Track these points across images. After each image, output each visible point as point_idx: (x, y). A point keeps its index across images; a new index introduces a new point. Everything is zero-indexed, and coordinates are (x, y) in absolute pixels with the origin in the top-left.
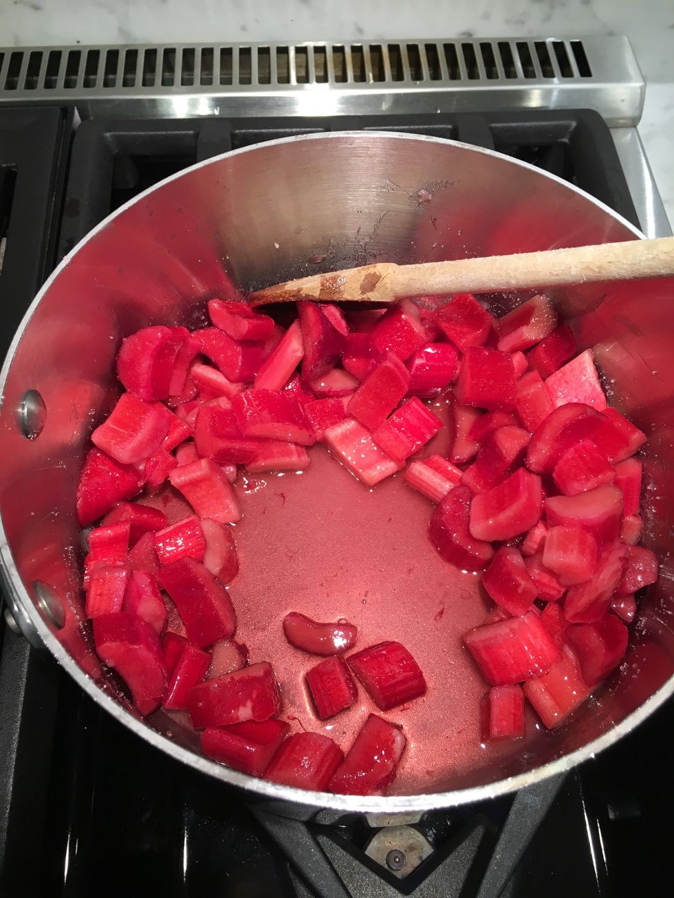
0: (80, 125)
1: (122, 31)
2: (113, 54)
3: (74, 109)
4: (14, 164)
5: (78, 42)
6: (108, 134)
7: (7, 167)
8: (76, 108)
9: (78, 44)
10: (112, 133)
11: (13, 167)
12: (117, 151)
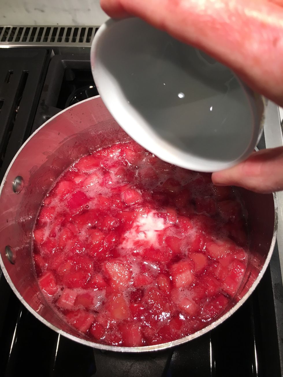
0: (54, 56)
1: (74, 20)
2: (70, 29)
3: (52, 50)
4: (28, 71)
5: (58, 24)
6: (63, 61)
7: (25, 71)
8: (53, 50)
9: (57, 25)
10: (65, 60)
11: (28, 72)
12: (66, 67)
